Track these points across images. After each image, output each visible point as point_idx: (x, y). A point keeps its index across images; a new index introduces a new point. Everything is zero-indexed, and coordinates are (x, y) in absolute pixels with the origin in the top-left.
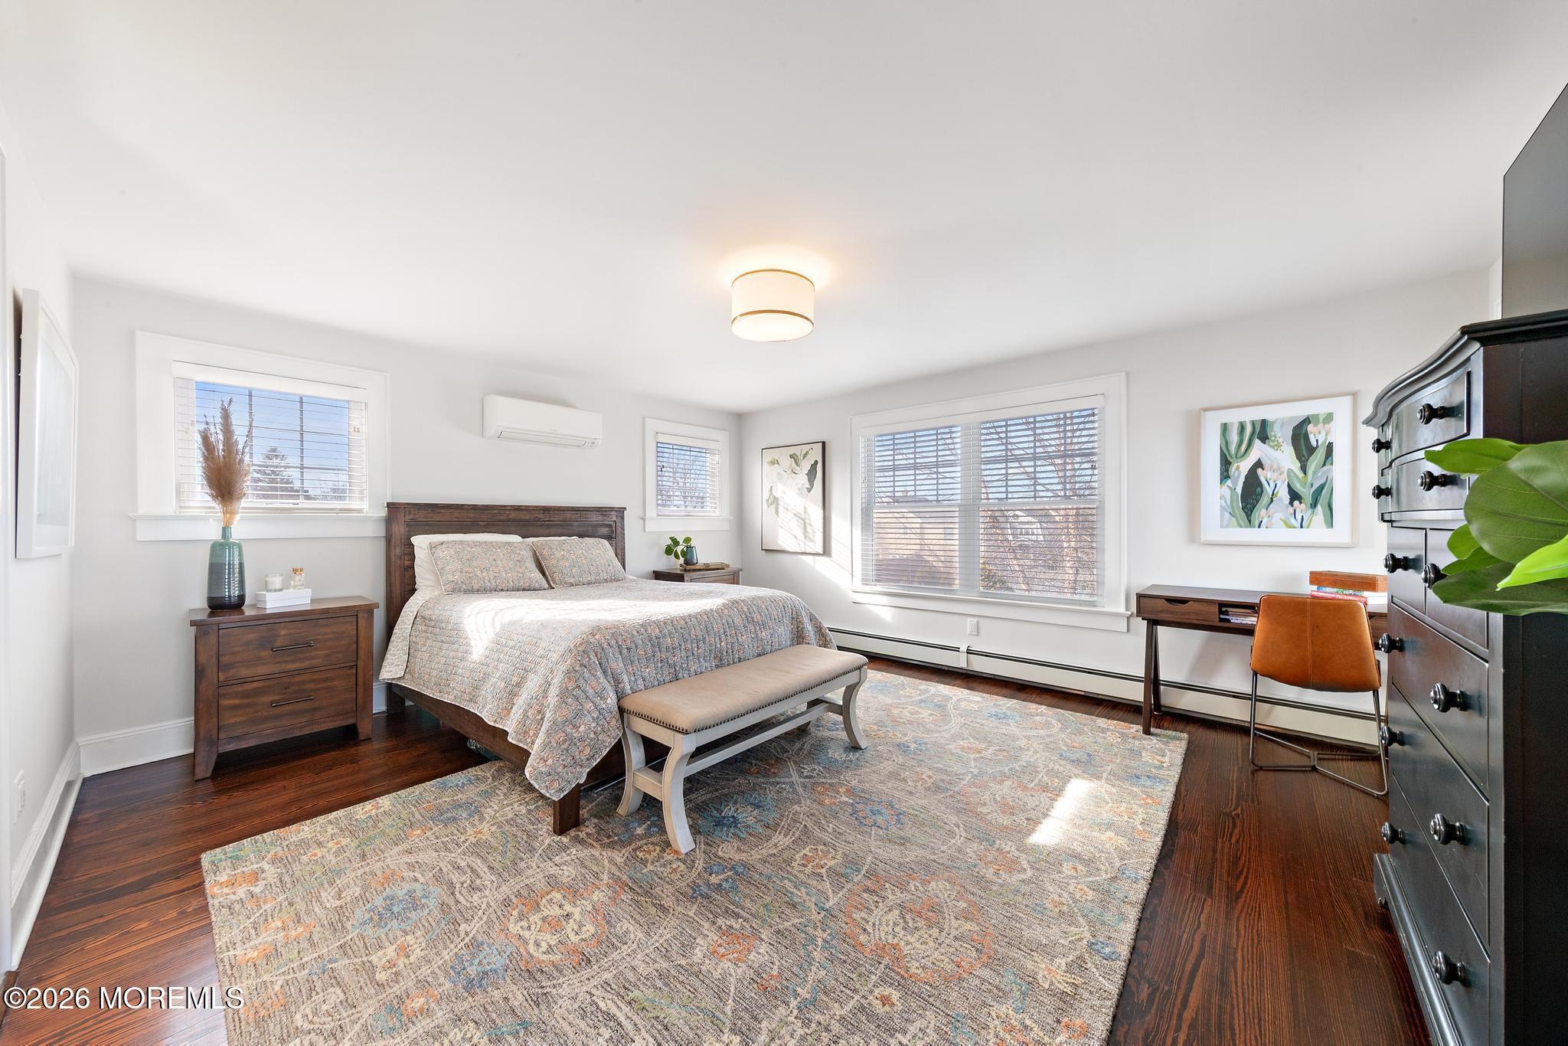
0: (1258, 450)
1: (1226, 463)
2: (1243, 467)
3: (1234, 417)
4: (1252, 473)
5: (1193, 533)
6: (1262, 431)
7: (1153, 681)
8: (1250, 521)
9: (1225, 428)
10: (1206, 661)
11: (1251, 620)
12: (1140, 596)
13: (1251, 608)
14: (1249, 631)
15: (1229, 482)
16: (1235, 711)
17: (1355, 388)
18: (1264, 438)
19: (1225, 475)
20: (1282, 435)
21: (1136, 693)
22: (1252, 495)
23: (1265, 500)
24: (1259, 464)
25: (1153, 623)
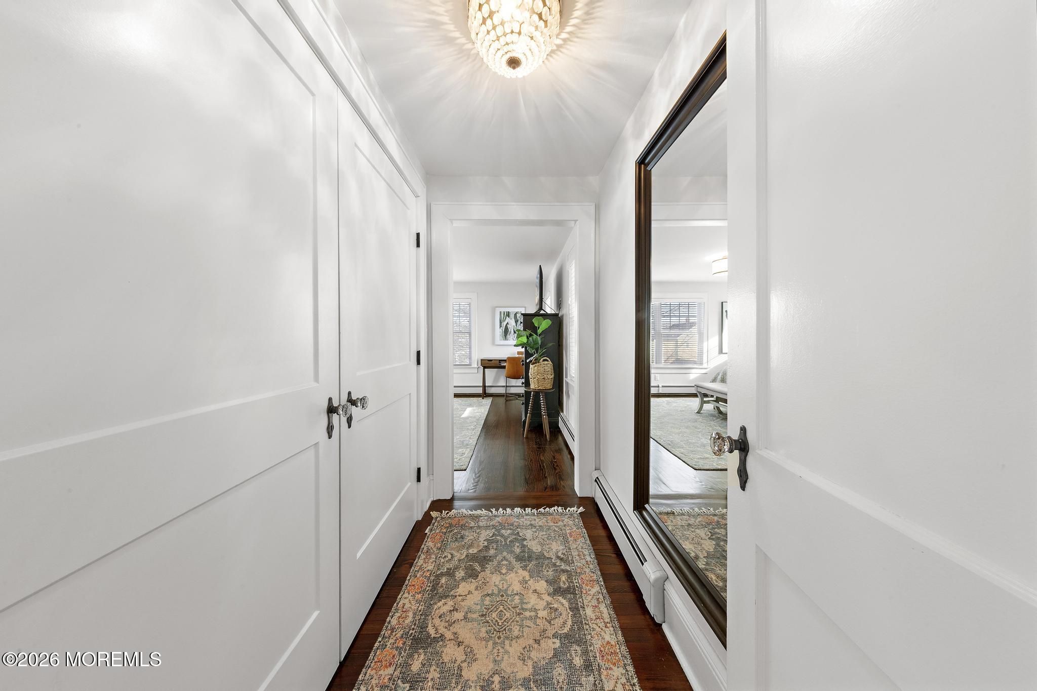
0: (508, 320)
1: (501, 323)
2: (505, 324)
3: (503, 310)
4: (506, 327)
5: (493, 343)
6: (508, 314)
7: (484, 387)
8: (506, 337)
9: (500, 312)
10: (496, 379)
11: (505, 364)
12: (481, 360)
13: (505, 361)
14: (504, 367)
15: (501, 328)
16: (502, 391)
17: (526, 306)
18: (509, 316)
19: (501, 326)
20: (512, 316)
21: (480, 391)
22: (506, 331)
23: (509, 333)
24: (508, 323)
25: (485, 368)
